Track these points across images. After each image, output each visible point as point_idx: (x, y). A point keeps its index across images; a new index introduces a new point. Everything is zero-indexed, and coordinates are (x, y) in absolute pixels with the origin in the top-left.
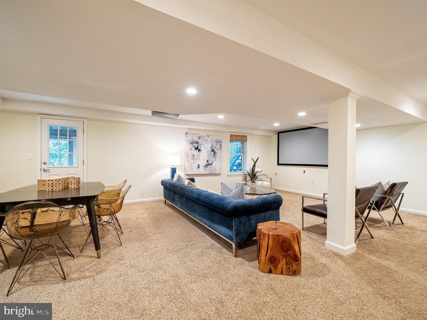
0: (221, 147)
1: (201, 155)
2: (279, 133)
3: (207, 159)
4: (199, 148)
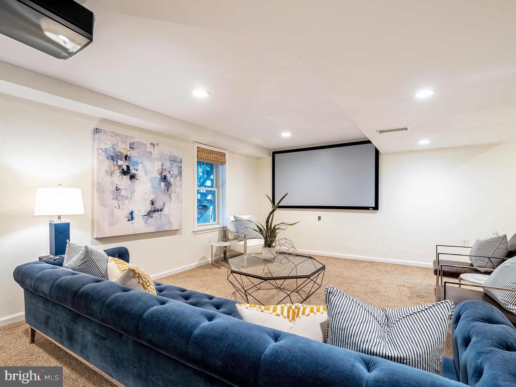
0: (180, 173)
1: (136, 188)
2: (274, 153)
3: (152, 197)
4: (133, 171)
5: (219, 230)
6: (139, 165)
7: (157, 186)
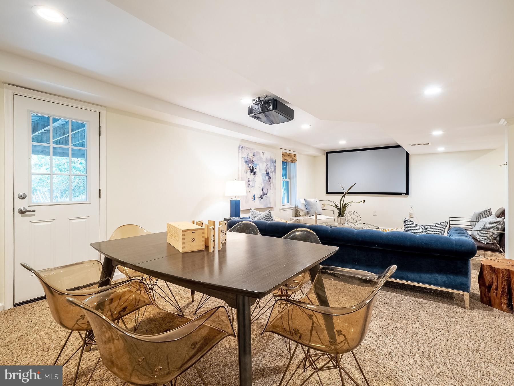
0: (275, 170)
1: (256, 180)
2: (327, 153)
3: (263, 186)
4: (255, 170)
5: (293, 209)
6: (257, 166)
7: (265, 179)
